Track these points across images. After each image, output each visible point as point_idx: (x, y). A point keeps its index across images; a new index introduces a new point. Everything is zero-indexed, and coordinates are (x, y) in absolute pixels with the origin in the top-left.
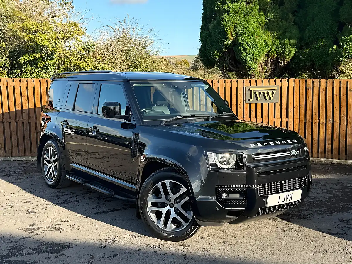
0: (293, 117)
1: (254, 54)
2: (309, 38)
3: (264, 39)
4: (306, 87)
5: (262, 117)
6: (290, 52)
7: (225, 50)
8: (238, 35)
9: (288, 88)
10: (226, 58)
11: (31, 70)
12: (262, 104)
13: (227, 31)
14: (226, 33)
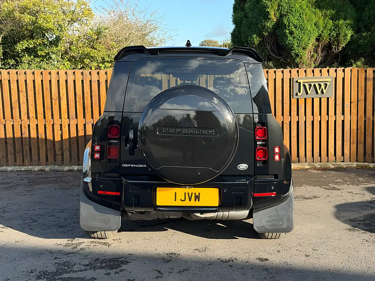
0: (350, 115)
1: (302, 39)
2: (369, 18)
3: (314, 20)
4: (366, 78)
5: (313, 115)
6: (346, 35)
7: (266, 34)
8: (283, 15)
9: (344, 79)
10: (266, 44)
11: (30, 60)
12: (313, 99)
13: (269, 10)
14: (268, 12)
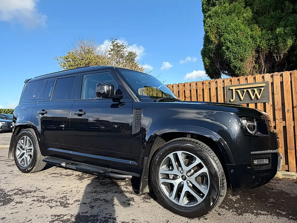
0: (294, 120)
7: (212, 55)
8: (221, 36)
12: (248, 105)
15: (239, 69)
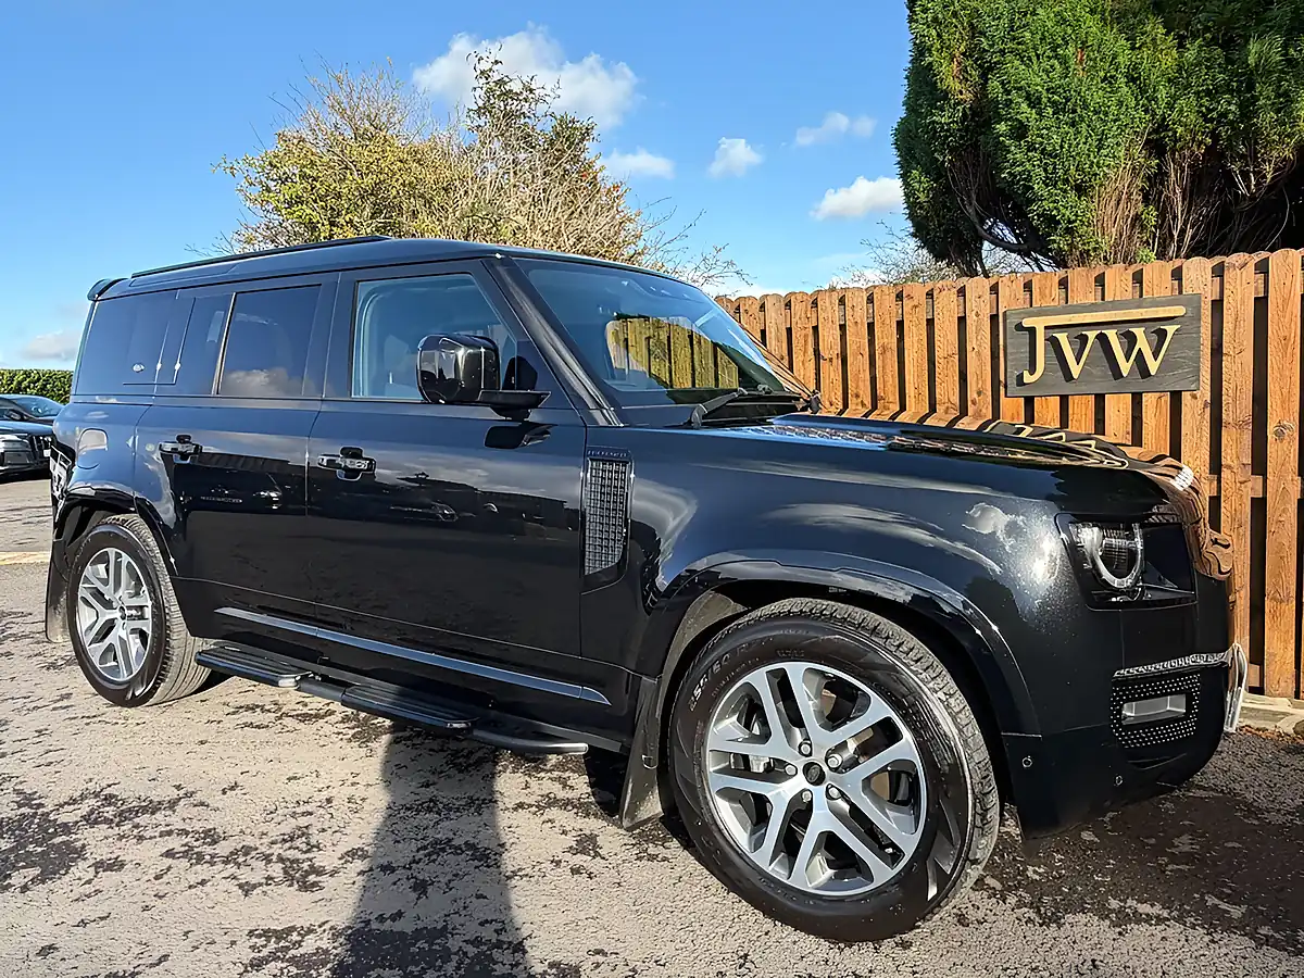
7: (944, 159)
8: (991, 67)
12: (1099, 398)
15: (1069, 231)
